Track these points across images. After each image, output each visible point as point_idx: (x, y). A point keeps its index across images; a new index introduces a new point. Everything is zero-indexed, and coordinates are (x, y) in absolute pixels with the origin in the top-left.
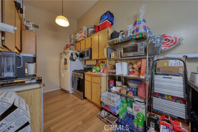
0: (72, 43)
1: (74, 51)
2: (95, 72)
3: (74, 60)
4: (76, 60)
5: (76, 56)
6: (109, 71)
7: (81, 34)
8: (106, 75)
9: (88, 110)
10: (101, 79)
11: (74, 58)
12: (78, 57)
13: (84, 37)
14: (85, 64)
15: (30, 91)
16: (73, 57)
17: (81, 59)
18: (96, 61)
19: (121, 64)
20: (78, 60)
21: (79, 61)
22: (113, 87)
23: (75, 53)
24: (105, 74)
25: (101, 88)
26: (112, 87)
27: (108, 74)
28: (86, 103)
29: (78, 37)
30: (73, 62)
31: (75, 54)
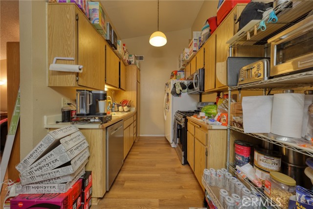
0: (181, 67)
1: (178, 81)
2: (202, 118)
3: (179, 95)
4: (183, 94)
5: (181, 88)
6: (231, 118)
7: (191, 49)
8: (225, 127)
9: (181, 188)
10: (207, 135)
11: (178, 92)
12: (186, 90)
13: (194, 51)
14: (201, 101)
15: (93, 131)
16: (177, 90)
17: (191, 91)
18: (216, 94)
19: (273, 99)
20: (185, 94)
21: (188, 95)
22: (244, 164)
23: (181, 83)
24: (223, 124)
25: (207, 155)
26: (240, 164)
27: (229, 125)
28: (185, 173)
29: (186, 55)
30: (177, 98)
31: (179, 84)
